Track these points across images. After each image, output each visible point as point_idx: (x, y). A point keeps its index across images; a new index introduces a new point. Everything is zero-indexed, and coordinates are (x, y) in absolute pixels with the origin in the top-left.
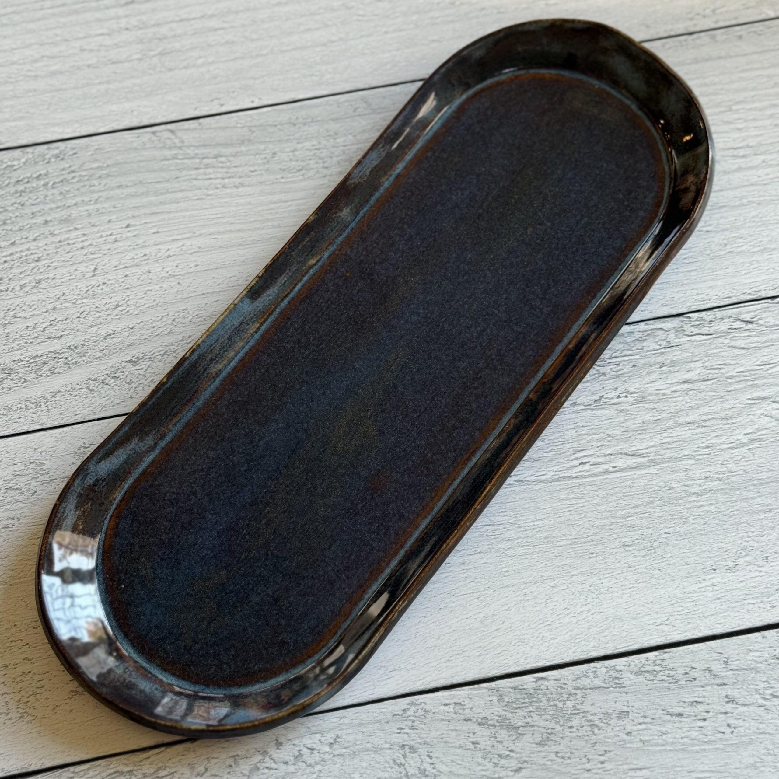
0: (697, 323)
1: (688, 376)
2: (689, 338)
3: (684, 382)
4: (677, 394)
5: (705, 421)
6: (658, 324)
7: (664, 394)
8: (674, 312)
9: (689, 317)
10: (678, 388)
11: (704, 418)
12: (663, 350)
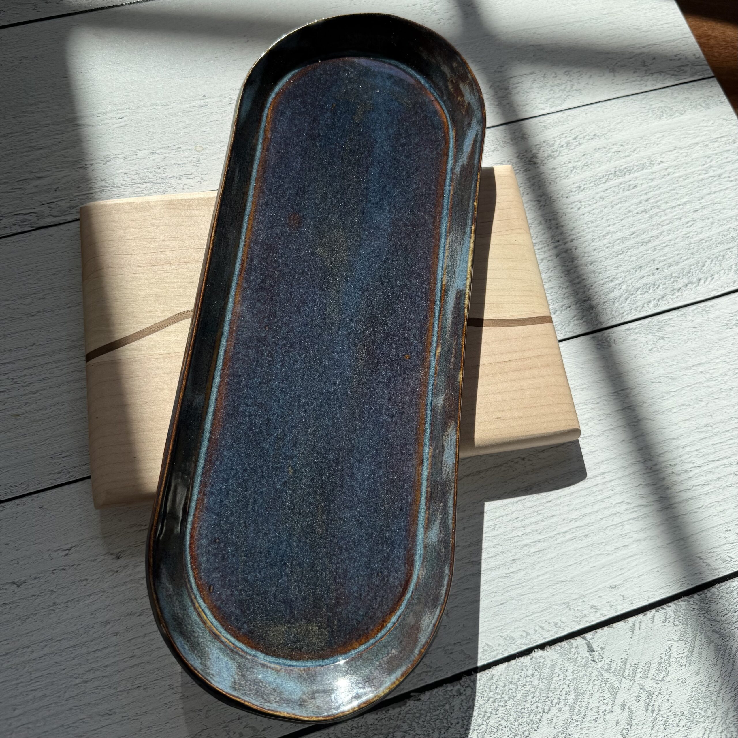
0: (25, 223)
1: (38, 182)
2: (34, 211)
3: (40, 178)
4: (47, 169)
5: (29, 151)
6: (56, 220)
7: (57, 168)
8: (43, 231)
9: (31, 227)
10: (47, 173)
11: (29, 153)
12: (54, 200)
